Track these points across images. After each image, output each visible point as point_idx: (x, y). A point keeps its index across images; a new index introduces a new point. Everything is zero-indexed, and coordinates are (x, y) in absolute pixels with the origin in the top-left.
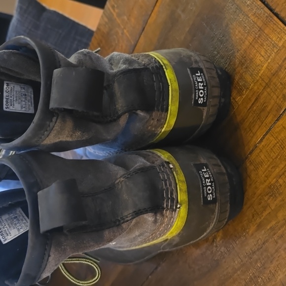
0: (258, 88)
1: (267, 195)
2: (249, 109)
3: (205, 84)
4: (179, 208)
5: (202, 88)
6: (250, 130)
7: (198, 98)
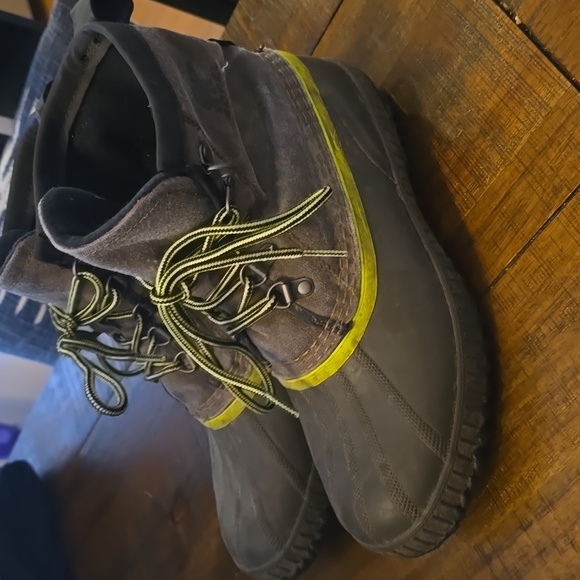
0: (512, 175)
1: (521, 352)
2: (494, 210)
6: (496, 244)
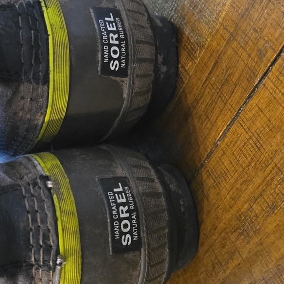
3: (122, 36)
4: (60, 264)
5: (117, 42)
6: (207, 117)
7: (109, 61)
